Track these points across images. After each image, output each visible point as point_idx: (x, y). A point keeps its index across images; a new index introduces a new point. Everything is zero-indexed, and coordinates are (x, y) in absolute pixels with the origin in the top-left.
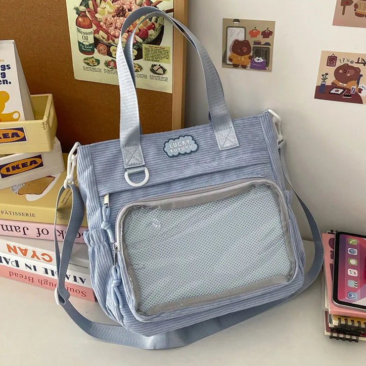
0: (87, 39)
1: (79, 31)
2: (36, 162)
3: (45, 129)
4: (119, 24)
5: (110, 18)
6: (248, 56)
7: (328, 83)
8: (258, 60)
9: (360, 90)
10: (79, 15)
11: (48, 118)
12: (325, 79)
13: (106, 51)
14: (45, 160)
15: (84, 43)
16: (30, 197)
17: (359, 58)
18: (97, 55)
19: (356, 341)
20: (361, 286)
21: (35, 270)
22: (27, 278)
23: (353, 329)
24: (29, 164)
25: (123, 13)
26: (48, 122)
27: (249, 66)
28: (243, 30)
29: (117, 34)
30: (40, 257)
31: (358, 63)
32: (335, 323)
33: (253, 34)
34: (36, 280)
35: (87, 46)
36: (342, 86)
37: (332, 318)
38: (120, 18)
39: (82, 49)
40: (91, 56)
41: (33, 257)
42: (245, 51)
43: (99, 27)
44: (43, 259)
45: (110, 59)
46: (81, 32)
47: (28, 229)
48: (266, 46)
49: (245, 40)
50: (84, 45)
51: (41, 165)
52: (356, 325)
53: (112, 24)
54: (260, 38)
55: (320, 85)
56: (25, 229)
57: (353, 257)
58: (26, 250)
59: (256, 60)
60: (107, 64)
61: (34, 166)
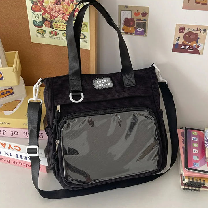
0: (38, 18)
1: (33, 13)
2: (9, 92)
3: (14, 72)
4: (57, 9)
5: (52, 5)
6: (134, 27)
7: (180, 42)
8: (139, 30)
9: (198, 47)
10: (33, 4)
11: (16, 65)
12: (178, 40)
13: (50, 25)
14: (15, 91)
15: (37, 21)
16: (7, 113)
17: (198, 28)
18: (44, 28)
19: (199, 190)
20: (200, 159)
21: (11, 155)
22: (6, 160)
23: (197, 184)
24: (5, 93)
25: (59, 3)
26: (16, 68)
27: (134, 33)
28: (130, 12)
29: (56, 15)
30: (14, 148)
31: (197, 31)
32: (187, 181)
33: (136, 14)
34: (11, 161)
35: (38, 22)
36: (188, 44)
37: (185, 178)
38: (58, 6)
39: (35, 24)
40: (41, 28)
41: (9, 148)
42: (131, 24)
43: (46, 11)
44: (16, 149)
45: (52, 30)
46: (34, 14)
47: (6, 132)
48: (144, 22)
49: (131, 18)
50: (37, 22)
51: (13, 93)
52: (199, 181)
53: (53, 9)
54: (140, 17)
55: (175, 44)
56: (4, 132)
57: (195, 142)
58: (5, 144)
59: (138, 29)
60: (51, 33)
61: (8, 94)
